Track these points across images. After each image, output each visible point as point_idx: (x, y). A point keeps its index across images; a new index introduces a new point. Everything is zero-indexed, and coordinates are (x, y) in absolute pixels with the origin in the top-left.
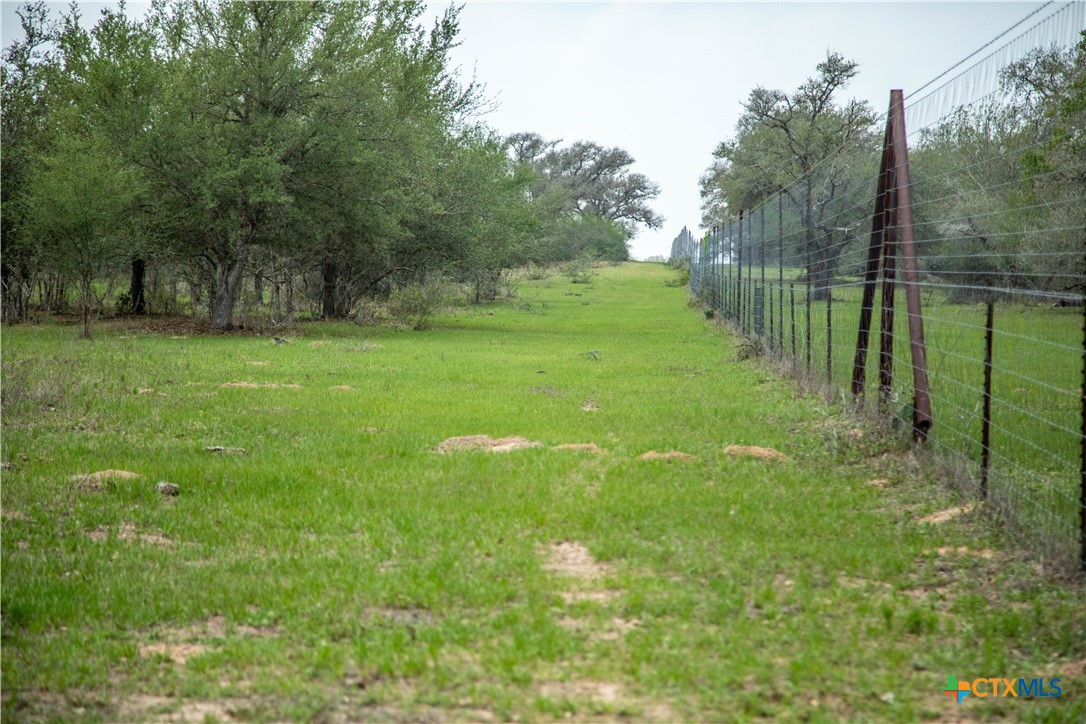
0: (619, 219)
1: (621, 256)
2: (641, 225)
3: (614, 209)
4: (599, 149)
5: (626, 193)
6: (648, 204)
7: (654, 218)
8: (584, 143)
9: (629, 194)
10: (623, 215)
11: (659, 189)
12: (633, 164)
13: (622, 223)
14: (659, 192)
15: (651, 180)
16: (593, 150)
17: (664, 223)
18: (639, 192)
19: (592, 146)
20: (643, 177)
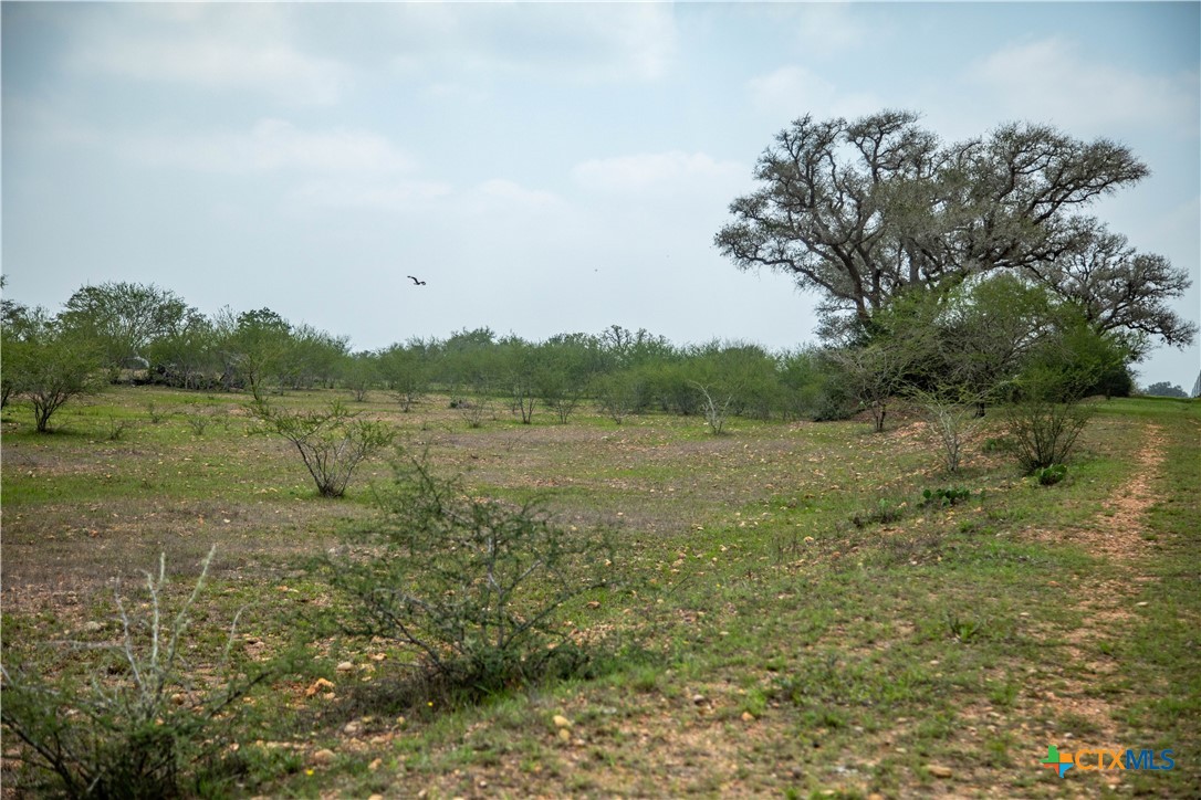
0: (1118, 329)
1: (1119, 385)
2: (1155, 339)
3: (1107, 314)
4: (1060, 144)
5: (1130, 285)
6: (1168, 304)
7: (1177, 327)
8: (1022, 130)
9: (1133, 289)
10: (1123, 322)
11: (1186, 280)
12: (1144, 179)
13: (1120, 335)
14: (1187, 286)
15: (1174, 265)
16: (1042, 146)
17: (1195, 337)
18: (1152, 285)
19: (1040, 136)
20: (1160, 260)
